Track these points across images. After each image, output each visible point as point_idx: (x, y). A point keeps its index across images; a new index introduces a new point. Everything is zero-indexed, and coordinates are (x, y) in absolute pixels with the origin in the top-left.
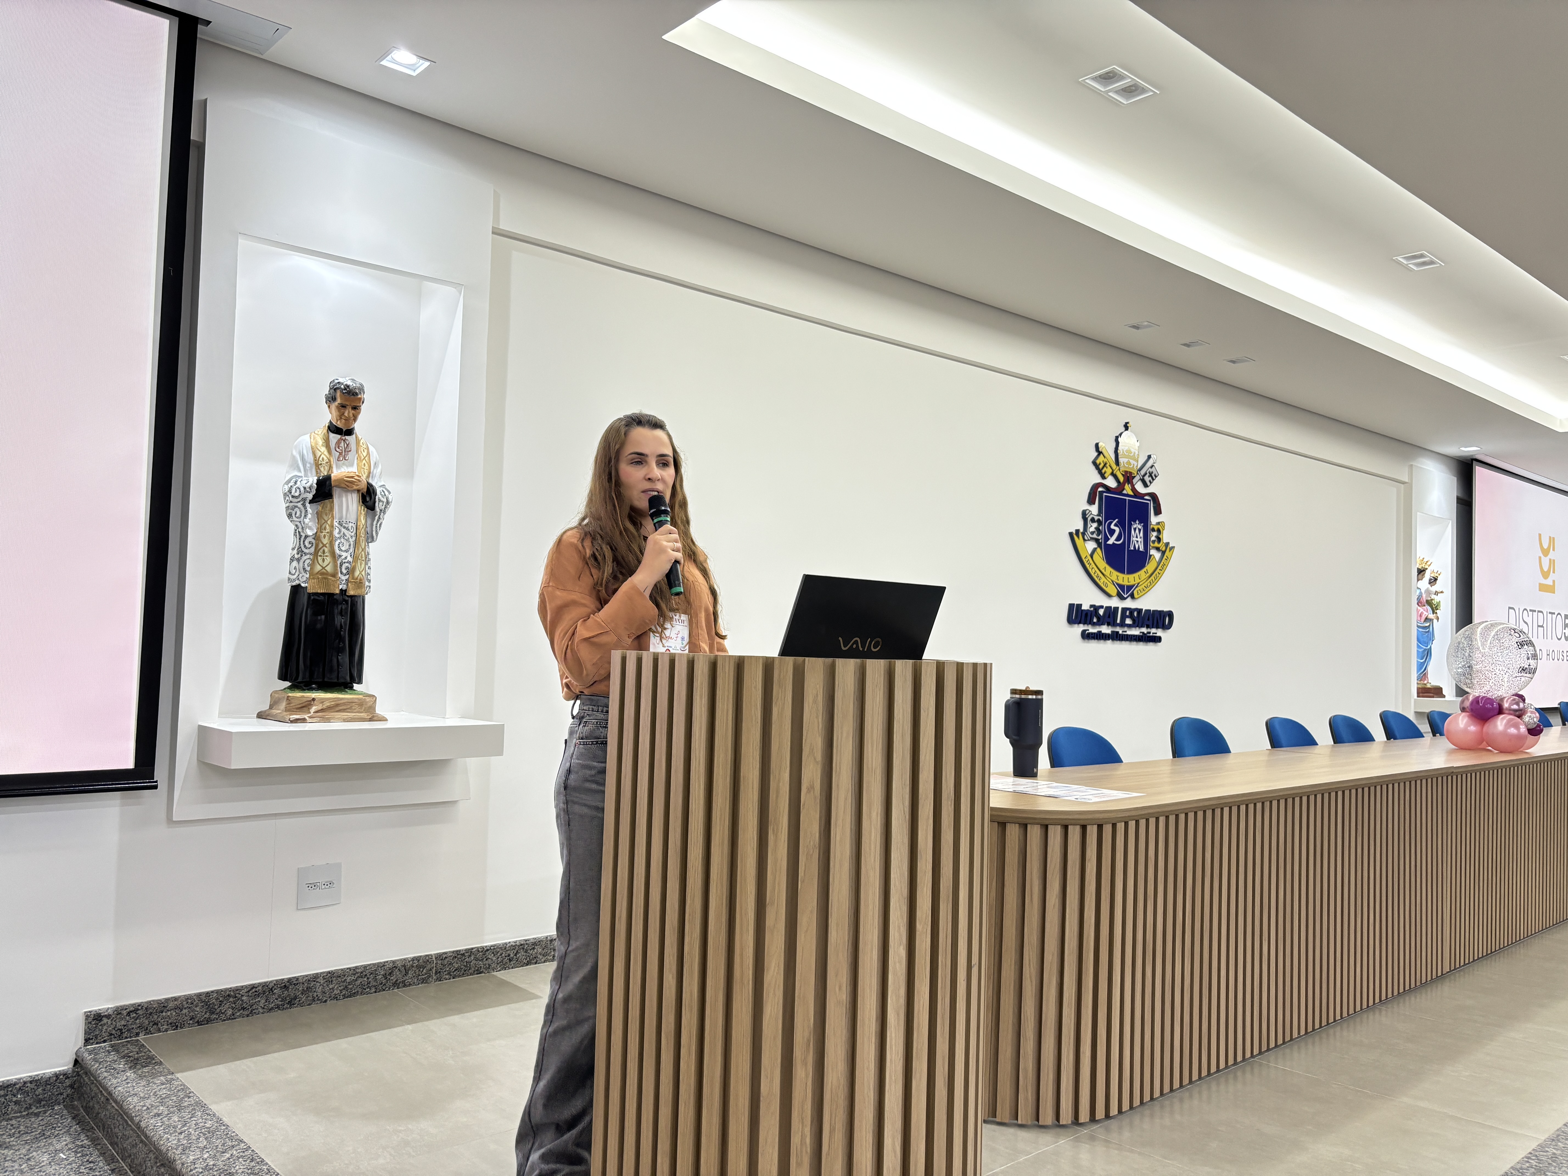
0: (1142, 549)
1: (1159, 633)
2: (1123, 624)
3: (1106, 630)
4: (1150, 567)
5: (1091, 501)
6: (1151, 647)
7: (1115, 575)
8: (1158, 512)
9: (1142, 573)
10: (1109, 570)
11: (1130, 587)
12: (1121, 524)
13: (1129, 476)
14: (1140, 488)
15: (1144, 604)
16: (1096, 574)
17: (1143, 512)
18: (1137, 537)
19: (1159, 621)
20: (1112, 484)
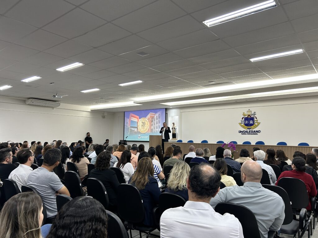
0: (252, 123)
1: (258, 133)
2: (249, 132)
3: (246, 133)
4: (254, 125)
5: (242, 119)
6: (256, 135)
7: (247, 127)
8: (256, 118)
9: (253, 126)
10: (245, 126)
11: (250, 128)
12: (248, 121)
13: (249, 115)
14: (252, 116)
15: (254, 130)
16: (243, 127)
17: (252, 119)
18: (251, 122)
19: (258, 132)
20: (246, 116)
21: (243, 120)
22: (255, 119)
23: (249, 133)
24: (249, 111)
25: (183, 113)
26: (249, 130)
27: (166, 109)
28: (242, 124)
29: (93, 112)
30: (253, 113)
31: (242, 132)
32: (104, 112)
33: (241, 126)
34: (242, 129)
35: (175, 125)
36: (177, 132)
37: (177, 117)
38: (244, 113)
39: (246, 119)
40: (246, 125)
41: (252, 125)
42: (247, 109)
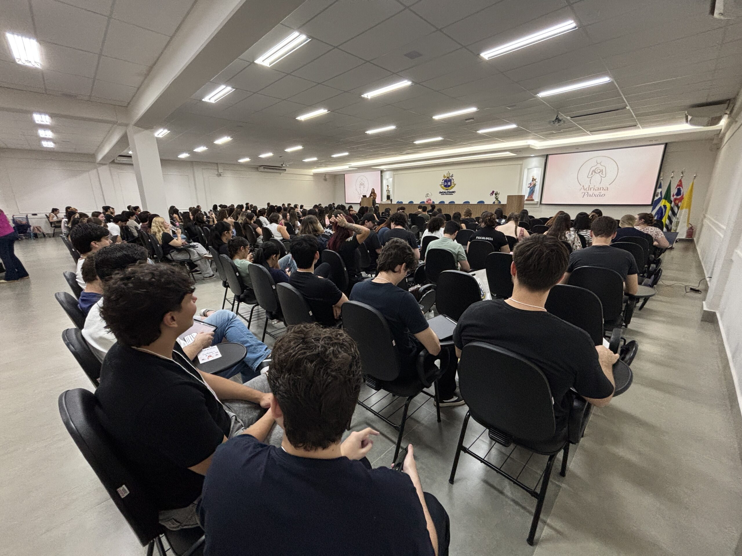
3: (445, 194)
4: (451, 187)
7: (446, 188)
11: (448, 189)
13: (448, 177)
14: (450, 178)
15: (450, 191)
16: (443, 188)
17: (450, 181)
18: (449, 184)
19: (453, 192)
20: (446, 178)
21: (443, 182)
22: (452, 181)
23: (447, 194)
25: (396, 175)
26: (446, 191)
27: (382, 172)
28: (442, 186)
29: (316, 175)
30: (451, 175)
31: (442, 193)
32: (326, 175)
33: (442, 187)
34: (442, 190)
35: (389, 187)
36: (391, 194)
37: (391, 179)
38: (444, 175)
39: (446, 181)
40: (445, 186)
41: (449, 186)
42: (447, 172)
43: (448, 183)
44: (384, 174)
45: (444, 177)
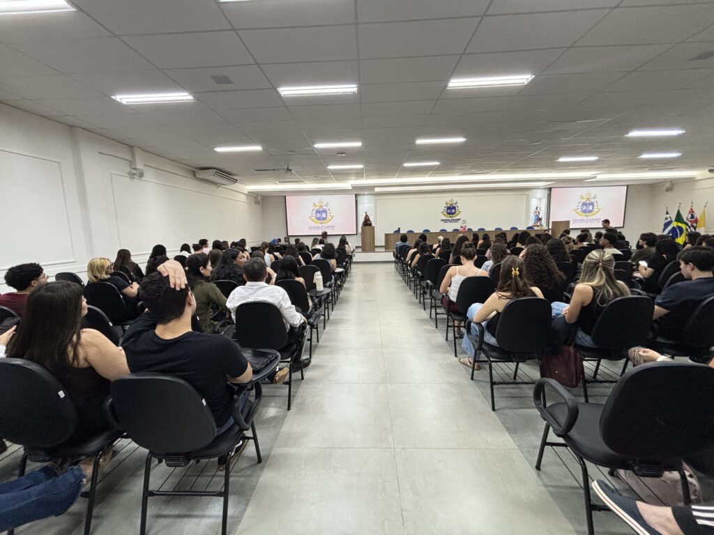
1: (458, 221)
3: (448, 221)
4: (456, 214)
8: (458, 207)
9: (454, 215)
11: (452, 217)
13: (451, 205)
14: (454, 205)
15: (455, 218)
16: (446, 216)
18: (453, 211)
20: (448, 205)
21: (446, 209)
23: (450, 221)
24: (451, 200)
25: (378, 201)
26: (450, 219)
28: (445, 213)
30: (455, 202)
31: (445, 220)
33: (444, 215)
34: (445, 218)
39: (448, 208)
40: (449, 214)
41: (454, 213)
42: (449, 199)
43: (451, 210)
44: (359, 199)
45: (447, 203)
